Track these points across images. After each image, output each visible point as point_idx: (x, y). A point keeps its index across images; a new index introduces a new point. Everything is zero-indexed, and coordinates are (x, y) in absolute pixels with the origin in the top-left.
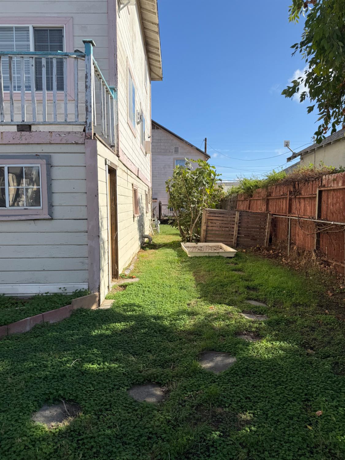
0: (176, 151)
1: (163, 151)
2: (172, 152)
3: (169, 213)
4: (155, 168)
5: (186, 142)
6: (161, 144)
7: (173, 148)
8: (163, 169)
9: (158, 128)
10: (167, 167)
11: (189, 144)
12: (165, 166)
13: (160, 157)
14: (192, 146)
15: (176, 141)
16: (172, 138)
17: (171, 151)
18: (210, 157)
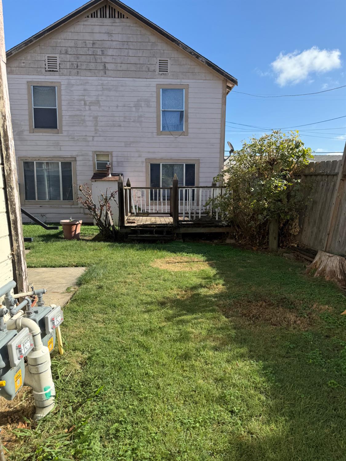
0: (163, 68)
1: (133, 68)
2: (154, 71)
3: (147, 205)
4: (117, 106)
5: (185, 47)
6: (128, 52)
7: (156, 61)
8: (134, 109)
9: (121, 16)
10: (143, 104)
11: (191, 53)
12: (138, 101)
13: (128, 81)
14: (198, 56)
15: (162, 46)
16: (153, 38)
17: (152, 68)
18: (235, 82)
